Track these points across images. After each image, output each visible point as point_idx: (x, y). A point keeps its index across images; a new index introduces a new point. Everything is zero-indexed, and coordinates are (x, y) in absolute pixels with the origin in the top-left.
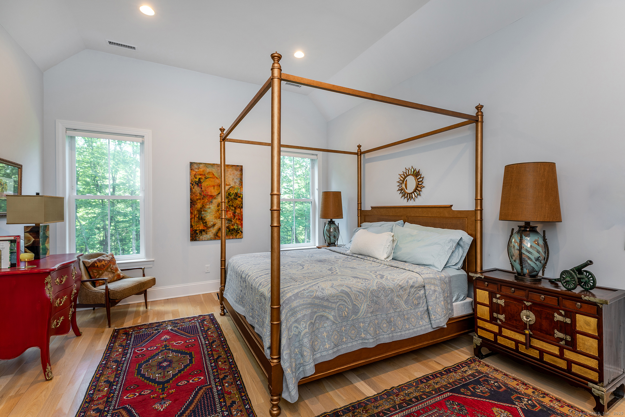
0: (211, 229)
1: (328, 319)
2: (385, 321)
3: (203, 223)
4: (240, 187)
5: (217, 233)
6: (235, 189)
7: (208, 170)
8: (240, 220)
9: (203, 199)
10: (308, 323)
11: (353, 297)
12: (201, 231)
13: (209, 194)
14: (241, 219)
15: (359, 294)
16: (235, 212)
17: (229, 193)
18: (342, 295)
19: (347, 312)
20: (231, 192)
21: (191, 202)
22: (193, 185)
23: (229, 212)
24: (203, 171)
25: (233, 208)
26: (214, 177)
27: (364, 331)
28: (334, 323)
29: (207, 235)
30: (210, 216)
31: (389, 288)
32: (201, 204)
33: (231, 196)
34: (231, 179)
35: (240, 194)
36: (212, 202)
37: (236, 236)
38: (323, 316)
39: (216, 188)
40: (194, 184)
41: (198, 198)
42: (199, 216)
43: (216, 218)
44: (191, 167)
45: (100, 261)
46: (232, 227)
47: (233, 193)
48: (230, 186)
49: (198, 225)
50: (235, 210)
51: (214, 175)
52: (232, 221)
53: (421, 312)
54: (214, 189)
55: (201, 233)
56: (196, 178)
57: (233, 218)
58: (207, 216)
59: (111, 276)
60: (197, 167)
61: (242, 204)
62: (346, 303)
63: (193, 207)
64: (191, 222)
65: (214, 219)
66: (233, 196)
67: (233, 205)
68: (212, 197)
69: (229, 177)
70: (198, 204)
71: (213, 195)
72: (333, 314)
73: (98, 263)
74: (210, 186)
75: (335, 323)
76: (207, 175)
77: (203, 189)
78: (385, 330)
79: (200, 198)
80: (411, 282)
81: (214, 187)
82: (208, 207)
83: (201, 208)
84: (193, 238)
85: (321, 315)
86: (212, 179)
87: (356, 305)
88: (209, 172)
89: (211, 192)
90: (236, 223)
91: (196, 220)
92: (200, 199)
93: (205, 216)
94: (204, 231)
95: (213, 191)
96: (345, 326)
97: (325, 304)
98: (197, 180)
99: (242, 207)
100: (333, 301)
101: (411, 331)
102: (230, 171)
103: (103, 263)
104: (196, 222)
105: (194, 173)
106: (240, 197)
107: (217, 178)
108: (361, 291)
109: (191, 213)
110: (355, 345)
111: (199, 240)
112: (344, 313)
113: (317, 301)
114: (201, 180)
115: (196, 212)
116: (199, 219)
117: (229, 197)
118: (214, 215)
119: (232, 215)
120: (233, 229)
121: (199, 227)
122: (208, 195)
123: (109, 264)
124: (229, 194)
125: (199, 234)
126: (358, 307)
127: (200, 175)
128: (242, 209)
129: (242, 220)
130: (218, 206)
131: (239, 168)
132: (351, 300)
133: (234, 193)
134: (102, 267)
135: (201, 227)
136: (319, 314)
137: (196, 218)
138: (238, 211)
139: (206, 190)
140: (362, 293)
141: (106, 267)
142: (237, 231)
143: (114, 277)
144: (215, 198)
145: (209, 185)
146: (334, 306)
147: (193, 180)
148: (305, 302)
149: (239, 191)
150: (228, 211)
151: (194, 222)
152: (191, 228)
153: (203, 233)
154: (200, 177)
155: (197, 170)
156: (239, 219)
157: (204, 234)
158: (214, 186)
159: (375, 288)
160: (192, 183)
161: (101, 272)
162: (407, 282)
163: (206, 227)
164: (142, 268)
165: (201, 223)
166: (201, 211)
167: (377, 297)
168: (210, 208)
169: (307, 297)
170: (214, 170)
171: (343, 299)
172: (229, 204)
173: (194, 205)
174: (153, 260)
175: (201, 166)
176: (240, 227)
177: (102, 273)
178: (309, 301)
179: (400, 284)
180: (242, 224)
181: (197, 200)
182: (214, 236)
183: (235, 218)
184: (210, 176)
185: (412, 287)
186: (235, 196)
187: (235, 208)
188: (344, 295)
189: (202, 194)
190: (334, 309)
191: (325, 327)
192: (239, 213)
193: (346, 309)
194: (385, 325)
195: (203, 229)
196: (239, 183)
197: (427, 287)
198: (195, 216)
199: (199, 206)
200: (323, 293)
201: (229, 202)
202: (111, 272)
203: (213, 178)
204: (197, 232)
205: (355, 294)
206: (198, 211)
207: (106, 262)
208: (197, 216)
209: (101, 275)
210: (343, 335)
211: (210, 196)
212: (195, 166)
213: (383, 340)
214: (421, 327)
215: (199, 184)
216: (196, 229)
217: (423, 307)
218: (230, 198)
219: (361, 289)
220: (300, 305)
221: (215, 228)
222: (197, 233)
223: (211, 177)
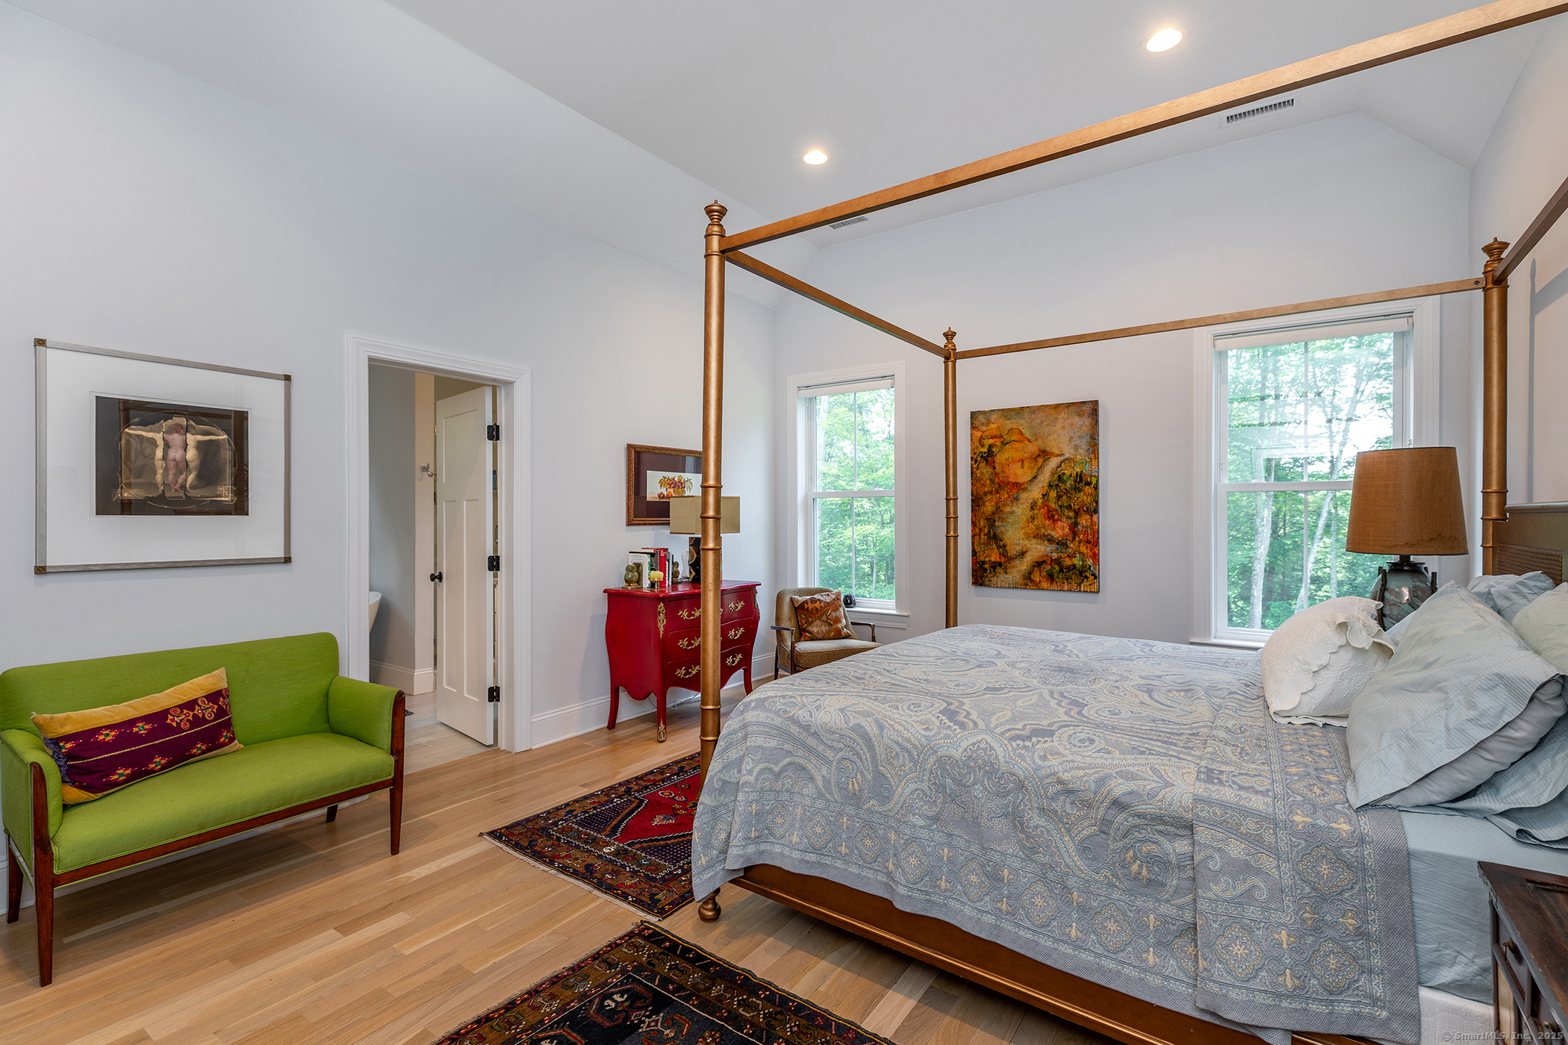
0: (1017, 562)
1: (812, 779)
2: (974, 865)
3: (999, 547)
4: (1091, 459)
5: (1030, 573)
6: (1075, 463)
7: (1009, 424)
8: (1089, 546)
9: (997, 492)
10: (761, 766)
11: (880, 751)
12: (995, 566)
13: (1011, 480)
14: (1093, 542)
15: (898, 749)
16: (1076, 524)
17: (1059, 476)
18: (854, 735)
19: (858, 784)
20: (1066, 472)
21: (972, 500)
22: (976, 461)
23: (1059, 523)
24: (998, 428)
25: (1071, 514)
26: (1022, 439)
27: (951, 871)
28: (821, 795)
29: (1007, 576)
30: (1014, 535)
31: (1012, 774)
32: (993, 503)
33: (1064, 482)
34: (1064, 441)
35: (1091, 476)
36: (1017, 499)
37: (1079, 585)
38: (804, 769)
39: (1027, 464)
40: (979, 459)
41: (986, 490)
42: (989, 532)
43: (1027, 536)
44: (972, 423)
45: (813, 601)
46: (1068, 562)
47: (1071, 476)
48: (1063, 458)
49: (986, 552)
50: (1076, 518)
51: (1022, 434)
52: (1067, 547)
53: (1164, 920)
54: (1022, 468)
55: (994, 570)
56: (983, 446)
57: (1070, 537)
58: (1007, 531)
59: (824, 628)
60: (984, 421)
61: (1097, 502)
62: (862, 762)
63: (976, 510)
64: (973, 543)
65: (1023, 540)
66: (1069, 483)
67: (1070, 506)
68: (1019, 487)
69: (1059, 436)
70: (987, 504)
71: (1021, 481)
72: (824, 772)
73: (809, 603)
74: (1014, 462)
75: (823, 795)
76: (1006, 437)
77: (998, 470)
78: (974, 892)
79: (992, 491)
80: (1119, 788)
81: (1022, 464)
82: (1008, 509)
83: (993, 513)
84: (978, 580)
85: (799, 765)
86: (1017, 445)
87: (886, 778)
88: (1011, 429)
89: (1016, 475)
90: (1080, 553)
91: (982, 540)
92: (991, 493)
93: (1002, 532)
94: (1000, 565)
95: (1020, 471)
96: (851, 817)
97: (812, 742)
98: (985, 450)
99: (1096, 511)
100: (829, 743)
101: (1085, 956)
102: (1062, 421)
103: (817, 605)
104: (984, 544)
105: (979, 434)
106: (1089, 484)
107: (1030, 441)
108: (909, 746)
109: (974, 524)
110: (869, 878)
111: (989, 586)
112: (853, 785)
113: (794, 729)
114: (994, 450)
115: (982, 523)
116: (989, 538)
117: (1060, 484)
118: (1023, 528)
119: (1067, 530)
120: (1071, 567)
121: (989, 556)
122: (1009, 484)
123: (827, 608)
124: (1060, 478)
125: (990, 572)
126: (890, 785)
127: (992, 438)
128: (1095, 517)
129: (1096, 544)
130: (1032, 508)
131: (1087, 408)
132: (874, 757)
133: (1074, 474)
134: (814, 612)
135: (994, 557)
136: (796, 760)
137: (982, 536)
138: (1084, 520)
139: (1004, 472)
140: (909, 752)
141: (820, 614)
142: (1081, 573)
143: (829, 632)
144: (1025, 489)
145: (1010, 460)
146: (829, 754)
147: (975, 451)
148: (768, 721)
149: (1086, 470)
150: (1058, 520)
151: (980, 544)
152: (973, 556)
153: (999, 570)
154: (991, 441)
155: (984, 428)
156: (1088, 542)
157: (1000, 573)
158: (1022, 461)
159: (957, 754)
160: (975, 457)
161: (810, 619)
162: (1102, 781)
163: (1004, 556)
164: (870, 625)
165: (994, 546)
166: (994, 521)
167: (959, 783)
168: (1012, 513)
169: (777, 712)
170: (1022, 424)
171: (853, 748)
172: (1060, 503)
173: (978, 506)
174: (906, 614)
175: (994, 417)
176: (1090, 562)
177: (812, 622)
178: (778, 721)
179: (1066, 776)
180: (1095, 557)
181: (985, 494)
182: (1024, 579)
183: (1077, 539)
184: (1013, 439)
185: (1118, 805)
186: (1075, 481)
187: (1077, 513)
188: (858, 739)
189: (996, 481)
190: (829, 763)
191: (803, 795)
192: (1087, 527)
193: (859, 776)
194: (974, 878)
195: (998, 560)
196: (1086, 447)
197: (1203, 834)
198: (980, 530)
199: (989, 507)
200: (811, 716)
201: (1060, 497)
202: (827, 622)
203: (1021, 442)
204: (986, 566)
205: (887, 748)
206: (987, 519)
207: (822, 605)
208: (986, 531)
209: (810, 624)
210: (841, 837)
211: (1013, 484)
212: (981, 418)
213: (958, 917)
214: (1146, 970)
215: (989, 459)
216: (983, 560)
217: (1179, 907)
218: (1063, 486)
219: (908, 740)
220: (757, 724)
221: (1025, 560)
222: (985, 570)
223: (1016, 439)
